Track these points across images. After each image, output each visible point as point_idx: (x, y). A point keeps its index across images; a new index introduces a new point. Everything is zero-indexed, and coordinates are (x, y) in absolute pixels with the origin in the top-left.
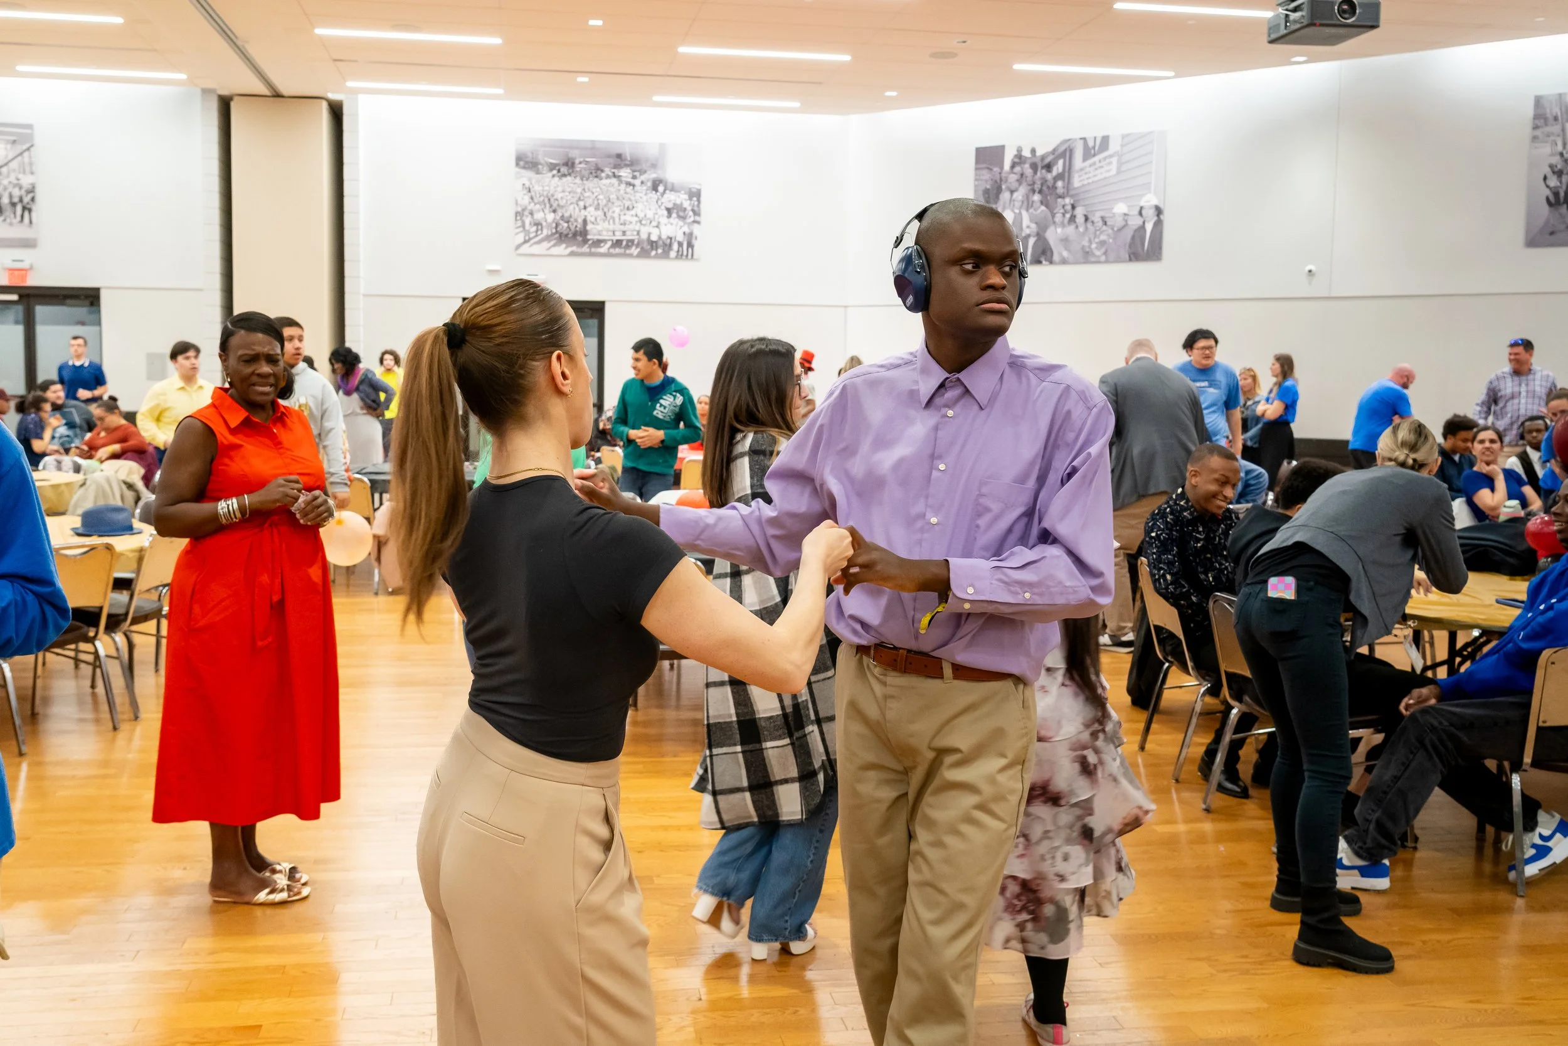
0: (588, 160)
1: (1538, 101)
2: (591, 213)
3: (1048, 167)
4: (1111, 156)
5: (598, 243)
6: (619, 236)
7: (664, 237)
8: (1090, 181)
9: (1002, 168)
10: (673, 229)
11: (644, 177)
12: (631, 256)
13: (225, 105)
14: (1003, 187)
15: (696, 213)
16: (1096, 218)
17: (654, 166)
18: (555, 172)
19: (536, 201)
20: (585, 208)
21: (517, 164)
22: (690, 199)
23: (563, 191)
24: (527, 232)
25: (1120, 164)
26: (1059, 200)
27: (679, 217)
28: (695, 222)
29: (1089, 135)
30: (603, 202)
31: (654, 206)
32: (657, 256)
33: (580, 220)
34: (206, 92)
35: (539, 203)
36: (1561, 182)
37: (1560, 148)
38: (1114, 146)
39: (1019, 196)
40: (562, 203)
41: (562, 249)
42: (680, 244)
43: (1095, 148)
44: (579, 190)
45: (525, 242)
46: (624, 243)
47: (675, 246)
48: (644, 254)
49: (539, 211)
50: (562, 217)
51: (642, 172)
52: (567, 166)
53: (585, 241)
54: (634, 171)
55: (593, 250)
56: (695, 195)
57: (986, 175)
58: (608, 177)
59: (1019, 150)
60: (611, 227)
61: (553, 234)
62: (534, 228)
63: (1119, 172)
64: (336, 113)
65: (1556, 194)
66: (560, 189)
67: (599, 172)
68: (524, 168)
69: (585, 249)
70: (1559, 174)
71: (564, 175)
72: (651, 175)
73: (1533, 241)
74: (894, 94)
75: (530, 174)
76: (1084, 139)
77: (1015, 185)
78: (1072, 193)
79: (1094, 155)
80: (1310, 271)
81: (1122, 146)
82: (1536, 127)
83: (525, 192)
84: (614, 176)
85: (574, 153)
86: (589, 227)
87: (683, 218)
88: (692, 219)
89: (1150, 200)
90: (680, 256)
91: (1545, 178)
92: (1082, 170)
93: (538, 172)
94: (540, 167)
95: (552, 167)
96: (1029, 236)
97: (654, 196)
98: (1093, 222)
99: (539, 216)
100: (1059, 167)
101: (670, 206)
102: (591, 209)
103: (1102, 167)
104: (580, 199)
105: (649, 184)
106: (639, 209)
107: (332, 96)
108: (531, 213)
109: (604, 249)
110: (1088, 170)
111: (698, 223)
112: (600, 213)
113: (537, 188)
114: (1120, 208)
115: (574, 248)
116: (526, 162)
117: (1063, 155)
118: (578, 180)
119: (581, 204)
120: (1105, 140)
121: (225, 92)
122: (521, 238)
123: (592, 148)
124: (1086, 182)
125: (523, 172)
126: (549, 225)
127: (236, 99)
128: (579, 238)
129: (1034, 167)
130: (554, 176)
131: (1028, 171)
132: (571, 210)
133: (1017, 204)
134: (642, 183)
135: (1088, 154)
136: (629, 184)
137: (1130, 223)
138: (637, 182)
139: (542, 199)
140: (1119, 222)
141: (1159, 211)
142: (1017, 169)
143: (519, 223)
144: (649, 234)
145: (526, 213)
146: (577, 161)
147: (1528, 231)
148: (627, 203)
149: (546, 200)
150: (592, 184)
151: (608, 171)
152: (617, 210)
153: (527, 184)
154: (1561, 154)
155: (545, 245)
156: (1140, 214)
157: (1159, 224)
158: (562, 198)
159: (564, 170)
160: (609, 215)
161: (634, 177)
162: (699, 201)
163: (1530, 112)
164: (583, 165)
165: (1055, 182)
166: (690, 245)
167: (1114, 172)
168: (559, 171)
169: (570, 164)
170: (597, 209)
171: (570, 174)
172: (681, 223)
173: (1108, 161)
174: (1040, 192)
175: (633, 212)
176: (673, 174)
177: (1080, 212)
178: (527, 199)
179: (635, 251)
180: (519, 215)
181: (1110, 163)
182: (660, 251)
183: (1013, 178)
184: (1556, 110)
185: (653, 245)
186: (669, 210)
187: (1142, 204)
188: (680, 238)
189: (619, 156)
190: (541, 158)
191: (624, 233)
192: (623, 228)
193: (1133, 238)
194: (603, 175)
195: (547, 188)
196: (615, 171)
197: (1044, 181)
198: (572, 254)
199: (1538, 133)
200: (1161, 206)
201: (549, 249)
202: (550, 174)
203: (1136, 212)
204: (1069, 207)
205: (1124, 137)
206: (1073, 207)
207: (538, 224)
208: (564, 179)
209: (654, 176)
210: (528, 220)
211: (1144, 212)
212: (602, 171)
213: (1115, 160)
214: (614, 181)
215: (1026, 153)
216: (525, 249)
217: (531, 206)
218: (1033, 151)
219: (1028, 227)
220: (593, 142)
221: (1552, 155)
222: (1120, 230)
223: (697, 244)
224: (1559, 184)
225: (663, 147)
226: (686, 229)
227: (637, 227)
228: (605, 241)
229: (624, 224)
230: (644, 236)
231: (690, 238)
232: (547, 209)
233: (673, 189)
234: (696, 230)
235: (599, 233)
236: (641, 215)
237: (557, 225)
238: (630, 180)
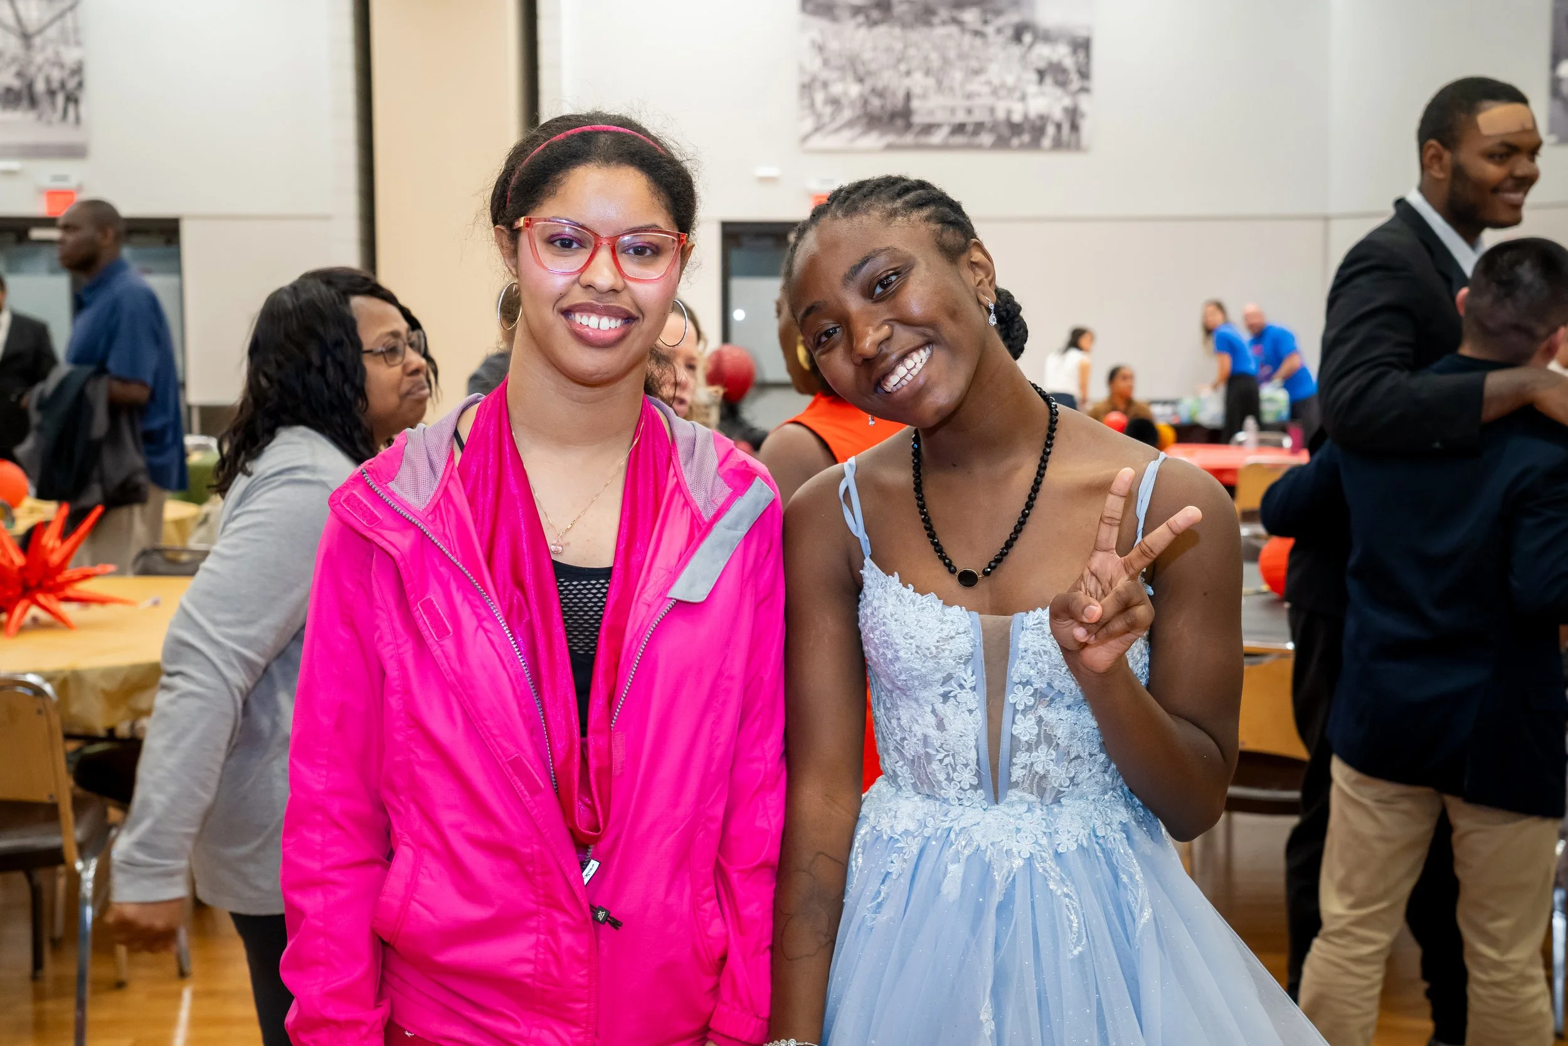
2: (918, 82)
5: (928, 129)
6: (961, 117)
7: (1032, 115)
10: (1045, 102)
11: (1001, 21)
12: (979, 147)
15: (1084, 74)
18: (861, 18)
19: (832, 64)
20: (908, 73)
21: (804, 8)
22: (1074, 52)
23: (874, 49)
24: (819, 116)
27: (1057, 83)
28: (1081, 89)
30: (936, 64)
31: (1017, 68)
32: (1022, 147)
33: (901, 95)
35: (838, 68)
40: (873, 67)
41: (873, 140)
42: (1059, 126)
44: (899, 46)
45: (817, 129)
46: (970, 128)
47: (1051, 130)
48: (1001, 143)
49: (836, 81)
50: (873, 91)
51: (999, 13)
52: (881, 9)
53: (909, 126)
54: (985, 11)
55: (924, 140)
56: (1082, 46)
58: (944, 23)
60: (950, 102)
61: (859, 117)
62: (829, 109)
66: (869, 45)
67: (929, 17)
68: (814, 13)
69: (909, 139)
71: (875, 23)
72: (1013, 18)
75: (823, 22)
83: (815, 51)
84: (954, 20)
86: (915, 104)
87: (1062, 84)
88: (1077, 86)
90: (1058, 145)
93: (835, 19)
94: (838, 11)
95: (856, 10)
97: (1016, 50)
99: (836, 89)
101: (1042, 64)
102: (918, 76)
104: (900, 60)
105: (1009, 32)
106: (994, 72)
108: (825, 85)
109: (937, 138)
111: (1087, 90)
112: (931, 81)
113: (834, 45)
115: (891, 138)
116: (817, 5)
118: (897, 31)
119: (903, 67)
122: (808, 124)
125: (812, 20)
126: (852, 104)
128: (900, 123)
130: (859, 25)
132: (889, 79)
134: (999, 31)
136: (977, 33)
138: (990, 30)
139: (841, 62)
143: (807, 102)
144: (1009, 112)
145: (818, 84)
148: (974, 64)
149: (848, 64)
150: (918, 35)
152: (959, 75)
153: (819, 39)
155: (847, 134)
158: (872, 60)
159: (875, 14)
160: (946, 83)
161: (985, 22)
162: (1088, 55)
164: (905, 7)
166: (1075, 127)
168: (867, 16)
170: (927, 73)
171: (884, 21)
172: (1059, 92)
175: (982, 78)
176: (1046, 14)
178: (818, 63)
179: (986, 139)
180: (807, 88)
182: (1026, 138)
185: (1016, 129)
186: (1041, 74)
188: (1058, 114)
191: (969, 111)
192: (967, 103)
194: (937, 21)
195: (849, 45)
198: (890, 147)
201: (852, 140)
202: (853, 23)
207: (835, 102)
208: (876, 30)
209: (1017, 18)
210: (819, 97)
212: (935, 14)
214: (954, 30)
216: (817, 141)
217: (825, 74)
223: (1086, 126)
226: (1067, 102)
227: (989, 101)
228: (938, 126)
229: (969, 96)
230: (1001, 115)
231: (1074, 116)
232: (850, 78)
233: (1046, 37)
234: (1085, 103)
235: (931, 112)
236: (996, 81)
237: (866, 102)
238: (978, 26)
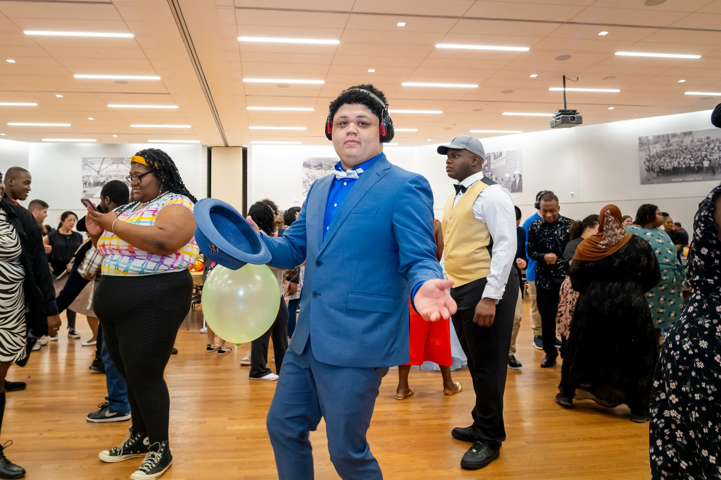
0: (327, 164)
1: (640, 139)
4: (503, 158)
8: (497, 166)
13: (210, 151)
16: (500, 178)
18: (316, 168)
19: (310, 178)
21: (304, 166)
23: (319, 174)
25: (506, 161)
26: (487, 173)
29: (495, 152)
34: (203, 146)
35: (311, 178)
36: (650, 163)
37: (648, 153)
38: (504, 155)
43: (498, 156)
49: (311, 181)
63: (506, 163)
64: (245, 152)
65: (649, 168)
66: (318, 174)
67: (331, 168)
68: (306, 167)
70: (649, 161)
71: (319, 169)
73: (643, 183)
74: (430, 140)
75: (308, 169)
76: (494, 153)
78: (491, 170)
79: (498, 158)
80: (572, 194)
81: (507, 155)
82: (640, 147)
83: (306, 175)
85: (322, 162)
89: (517, 172)
91: (645, 163)
92: (494, 163)
93: (310, 168)
94: (311, 167)
95: (315, 167)
98: (498, 180)
103: (500, 162)
107: (244, 146)
108: (308, 182)
110: (495, 163)
113: (310, 174)
114: (507, 175)
116: (306, 165)
118: (324, 171)
120: (501, 154)
121: (209, 146)
123: (328, 160)
124: (495, 167)
125: (306, 168)
127: (213, 148)
130: (316, 169)
135: (495, 158)
137: (511, 180)
139: (312, 177)
140: (507, 180)
141: (520, 176)
143: (304, 185)
145: (307, 182)
146: (323, 164)
147: (641, 179)
149: (313, 178)
153: (307, 172)
154: (649, 155)
156: (514, 177)
157: (521, 180)
158: (318, 177)
159: (319, 167)
163: (637, 142)
164: (325, 166)
165: (485, 167)
167: (504, 163)
168: (317, 168)
169: (321, 165)
171: (321, 169)
173: (502, 160)
177: (494, 176)
178: (307, 177)
180: (304, 182)
181: (503, 161)
184: (646, 141)
187: (515, 173)
190: (311, 164)
193: (512, 185)
194: (332, 169)
195: (313, 173)
199: (641, 148)
200: (521, 174)
202: (314, 169)
203: (513, 176)
205: (507, 152)
206: (492, 175)
210: (307, 184)
211: (515, 176)
212: (332, 167)
213: (504, 160)
217: (308, 180)
220: (329, 158)
221: (646, 155)
222: (508, 182)
224: (649, 164)
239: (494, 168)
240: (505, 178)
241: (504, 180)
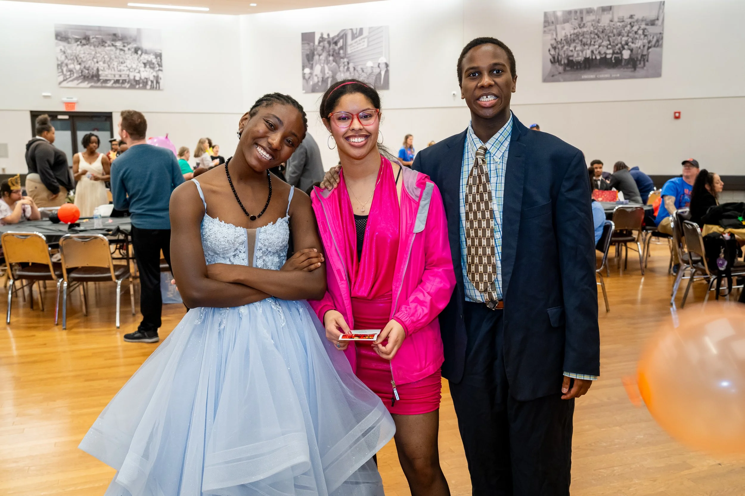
0: (97, 36)
1: (546, 14)
2: (101, 65)
3: (336, 43)
4: (364, 38)
5: (106, 81)
6: (117, 77)
7: (143, 78)
8: (355, 50)
9: (314, 43)
10: (147, 74)
11: (129, 46)
12: (125, 88)
14: (315, 53)
15: (160, 65)
16: (359, 68)
17: (135, 40)
18: (79, 43)
19: (69, 58)
20: (97, 62)
21: (56, 38)
22: (156, 58)
23: (84, 53)
24: (65, 75)
25: (369, 42)
26: (342, 60)
27: (150, 67)
28: (159, 70)
29: (354, 27)
30: (107, 59)
31: (136, 62)
32: (139, 88)
33: (95, 69)
35: (71, 59)
36: (555, 52)
37: (555, 36)
38: (365, 33)
39: (323, 57)
40: (84, 59)
41: (86, 84)
42: (152, 82)
43: (357, 34)
44: (93, 53)
45: (64, 80)
46: (121, 81)
47: (149, 83)
48: (132, 87)
49: (71, 64)
50: (85, 67)
51: (129, 43)
52: (85, 40)
53: (99, 80)
54: (124, 43)
55: (104, 85)
56: (159, 56)
57: (307, 47)
58: (109, 46)
59: (322, 34)
60: (113, 72)
61: (80, 76)
62: (69, 73)
63: (368, 46)
65: (554, 58)
66: (82, 52)
67: (104, 43)
68: (60, 40)
69: (99, 84)
70: (555, 48)
71: (84, 45)
72: (133, 45)
73: (545, 80)
74: (255, 5)
75: (65, 44)
76: (351, 29)
77: (320, 52)
78: (347, 56)
79: (357, 37)
80: (454, 94)
81: (369, 33)
82: (545, 27)
83: (62, 53)
84: (113, 45)
85: (88, 33)
86: (100, 73)
87: (153, 68)
88: (158, 69)
89: (383, 60)
90: (152, 88)
91: (549, 50)
92: (351, 44)
93: (69, 43)
94: (70, 40)
95: (77, 40)
96: (328, 78)
97: (136, 56)
98: (357, 71)
99: (71, 66)
100: (340, 44)
101: (145, 61)
102: (101, 63)
103: (360, 43)
104: (94, 58)
105: (133, 50)
106: (128, 63)
108: (67, 65)
109: (110, 84)
110: (354, 45)
111: (161, 70)
112: (106, 65)
113: (69, 51)
114: (370, 64)
115: (93, 84)
116: (61, 37)
117: (342, 37)
118: (92, 48)
119: (95, 60)
120: (361, 30)
122: (61, 78)
123: (99, 30)
124: (353, 51)
125: (60, 43)
126: (77, 72)
128: (95, 79)
129: (329, 43)
130: (78, 45)
131: (327, 45)
132: (89, 64)
133: (322, 61)
134: (129, 49)
135: (354, 37)
136: (121, 50)
137: (374, 71)
138: (126, 49)
139: (72, 57)
140: (369, 71)
141: (387, 65)
142: (321, 44)
143: (60, 70)
144: (135, 77)
145: (64, 65)
146: (91, 37)
147: (543, 75)
148: (121, 60)
149: (75, 58)
150: (100, 49)
151: (109, 43)
152: (116, 64)
153: (63, 49)
154: (555, 39)
155: (76, 82)
156: (379, 66)
157: (387, 71)
158: (84, 57)
159: (84, 42)
160: (111, 66)
161: (124, 46)
162: (161, 59)
163: (542, 19)
164: (94, 40)
165: (339, 51)
166: (158, 82)
167: (366, 46)
168: (81, 42)
169: (87, 39)
170: (104, 62)
171: (87, 44)
172: (152, 71)
173: (363, 40)
174: (333, 55)
175: (125, 65)
176: (146, 45)
177: (351, 65)
178: (63, 57)
179: (127, 85)
180: (60, 66)
181: (364, 42)
182: (141, 85)
183: (320, 48)
184: (553, 19)
185: (137, 82)
186: (145, 64)
187: (379, 62)
188: (152, 78)
189: (115, 35)
190: (70, 35)
191: (120, 76)
192: (119, 73)
193: (376, 78)
194: (106, 45)
195: (75, 52)
196: (113, 43)
197: (334, 50)
198: (92, 87)
199: (546, 29)
200: (388, 63)
201: (78, 84)
202: (76, 44)
203: (377, 66)
204: (346, 63)
205: (370, 28)
206: (348, 63)
207: (71, 71)
208: (85, 47)
209: (135, 46)
210: (65, 69)
211: (380, 66)
212: (106, 43)
213: (366, 40)
214: (113, 48)
215: (325, 36)
216: (65, 84)
217: (66, 61)
218: (328, 35)
219: (328, 73)
220: (99, 27)
221: (552, 40)
222: (370, 74)
223: (161, 82)
224: (554, 53)
225: (139, 30)
226: (155, 74)
227: (128, 73)
228: (110, 80)
229: (120, 71)
230: (132, 77)
231: (157, 79)
232: (76, 63)
233: (146, 52)
234: (160, 74)
235: (106, 76)
236: (129, 66)
237: (82, 72)
238: (122, 47)
239: (352, 53)
240: (367, 68)
241: (365, 71)
